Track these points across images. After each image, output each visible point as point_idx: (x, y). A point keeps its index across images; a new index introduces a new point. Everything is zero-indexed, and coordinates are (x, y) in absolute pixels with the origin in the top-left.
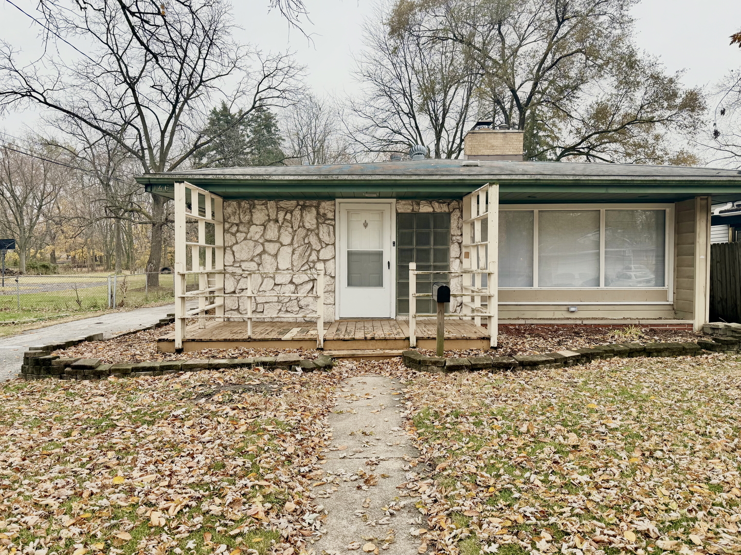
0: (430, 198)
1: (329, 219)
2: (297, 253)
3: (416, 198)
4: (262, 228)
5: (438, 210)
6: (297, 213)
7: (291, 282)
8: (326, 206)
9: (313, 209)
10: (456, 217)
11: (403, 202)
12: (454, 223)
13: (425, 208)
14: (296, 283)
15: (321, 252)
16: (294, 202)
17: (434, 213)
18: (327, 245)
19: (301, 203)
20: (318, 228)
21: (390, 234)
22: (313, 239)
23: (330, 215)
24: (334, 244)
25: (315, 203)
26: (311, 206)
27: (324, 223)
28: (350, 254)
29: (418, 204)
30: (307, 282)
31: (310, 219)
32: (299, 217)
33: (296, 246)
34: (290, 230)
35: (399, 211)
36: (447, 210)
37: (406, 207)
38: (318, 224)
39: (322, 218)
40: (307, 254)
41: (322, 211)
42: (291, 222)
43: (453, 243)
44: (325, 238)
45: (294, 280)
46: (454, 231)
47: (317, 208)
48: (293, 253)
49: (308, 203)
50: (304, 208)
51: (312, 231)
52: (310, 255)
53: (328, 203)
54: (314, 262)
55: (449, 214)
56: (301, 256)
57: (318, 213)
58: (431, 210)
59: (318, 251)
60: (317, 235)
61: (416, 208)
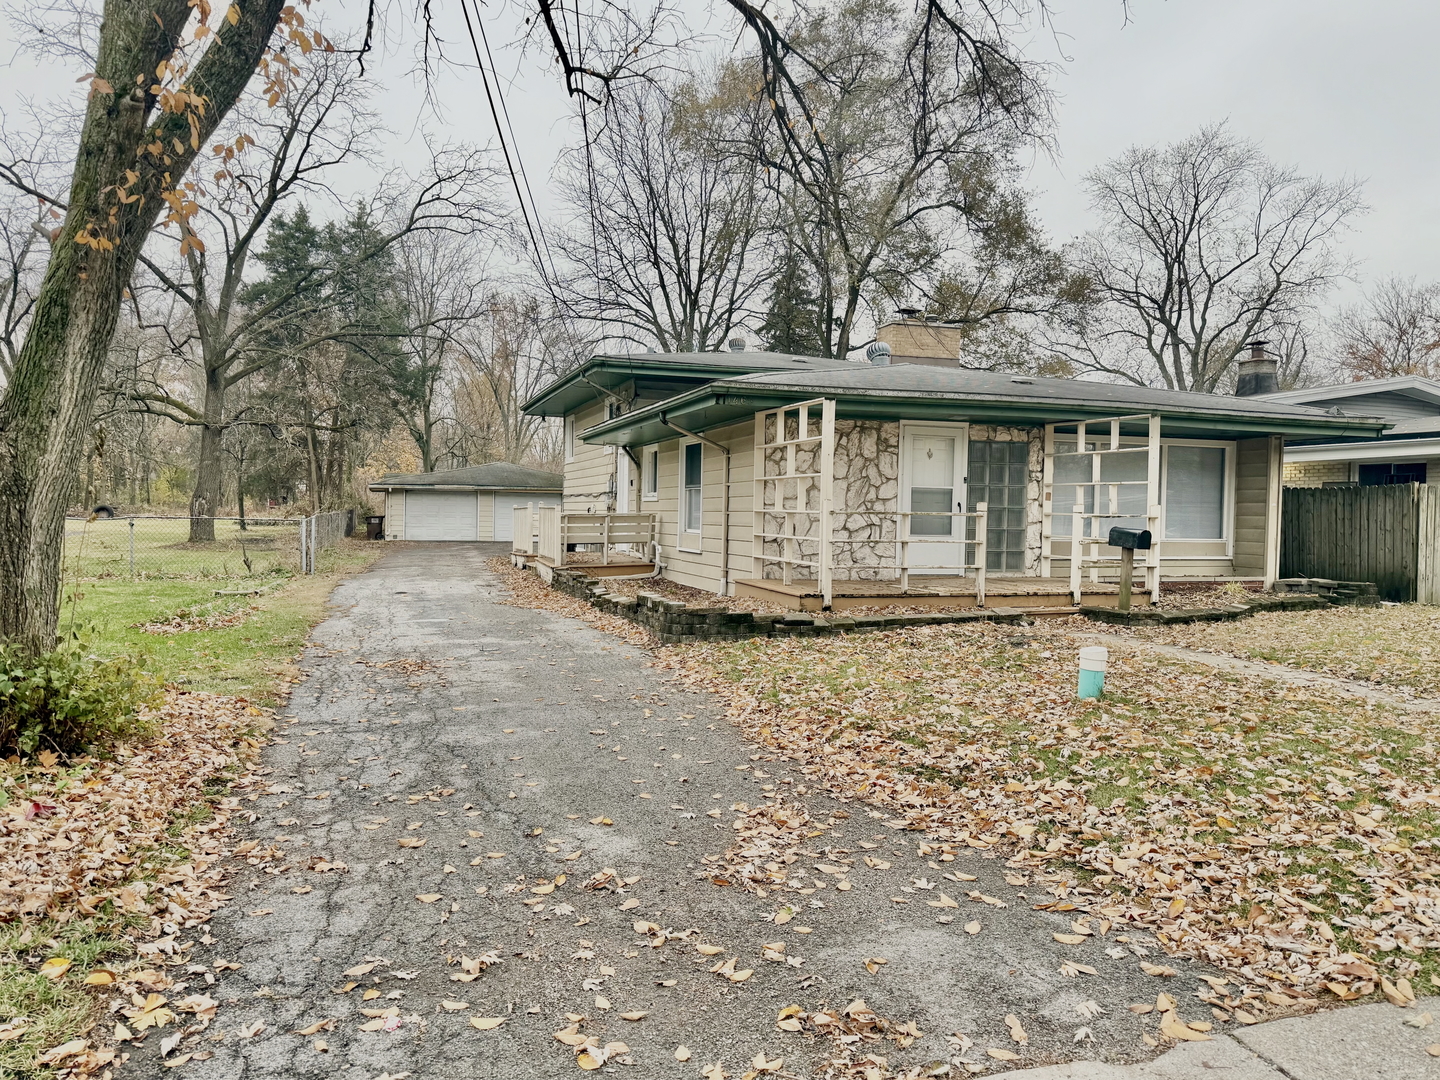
0: (1009, 424)
1: (891, 446)
2: (853, 490)
3: (993, 423)
4: (811, 455)
5: (1015, 440)
6: (855, 436)
7: (845, 528)
8: (888, 427)
9: (874, 432)
10: (1036, 449)
11: (977, 427)
12: (1033, 458)
13: (1003, 436)
14: (851, 529)
15: (882, 488)
16: (851, 423)
17: (1011, 442)
18: (888, 479)
19: (859, 423)
20: (877, 457)
21: (962, 468)
22: (872, 472)
23: (893, 441)
24: (896, 479)
25: (875, 424)
26: (871, 428)
27: (885, 451)
28: (914, 492)
29: (995, 431)
30: (863, 528)
31: (869, 446)
32: (856, 441)
33: (852, 480)
34: (846, 458)
35: (973, 438)
36: (1026, 439)
37: (980, 433)
38: (878, 451)
39: (883, 445)
40: (864, 491)
41: (883, 435)
42: (846, 448)
43: (1030, 481)
44: (887, 470)
45: (848, 525)
46: (1034, 466)
47: (878, 430)
48: (848, 490)
49: (868, 424)
50: (863, 429)
51: (871, 460)
52: (867, 493)
53: (892, 425)
54: (871, 502)
55: (1028, 443)
56: (859, 493)
57: (879, 438)
58: (1008, 438)
59: (877, 488)
60: (877, 466)
61: (992, 434)
